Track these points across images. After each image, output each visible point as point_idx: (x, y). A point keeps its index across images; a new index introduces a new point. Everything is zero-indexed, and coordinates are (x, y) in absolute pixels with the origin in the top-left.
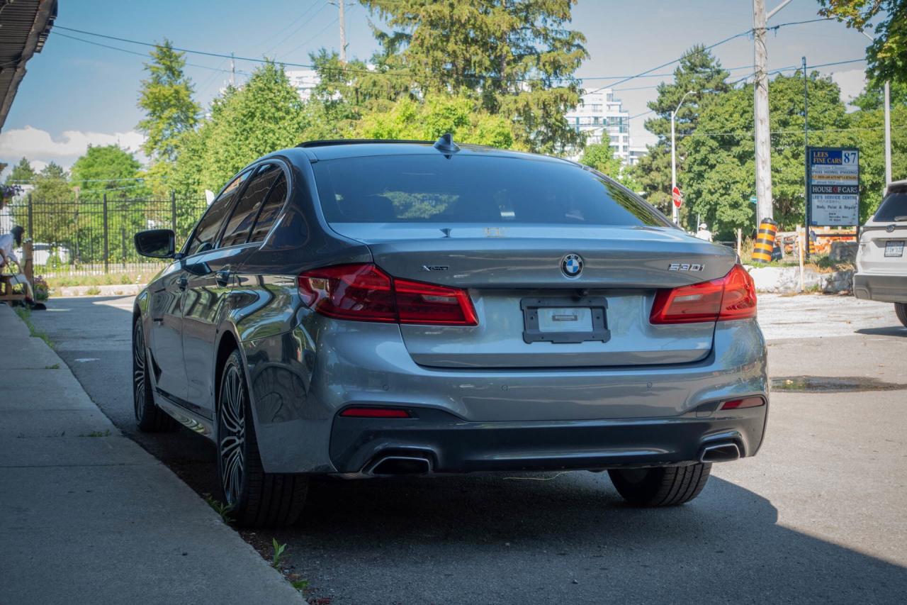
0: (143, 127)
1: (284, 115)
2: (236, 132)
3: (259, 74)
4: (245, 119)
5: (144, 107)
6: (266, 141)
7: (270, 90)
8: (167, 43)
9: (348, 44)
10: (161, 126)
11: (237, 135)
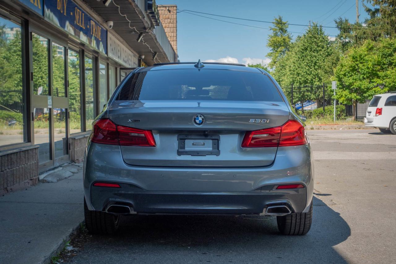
0: (270, 55)
1: (321, 49)
2: (299, 57)
3: (310, 30)
4: (303, 51)
5: (270, 46)
6: (312, 61)
7: (315, 38)
8: (280, 17)
9: (360, 15)
10: (277, 55)
11: (300, 58)
